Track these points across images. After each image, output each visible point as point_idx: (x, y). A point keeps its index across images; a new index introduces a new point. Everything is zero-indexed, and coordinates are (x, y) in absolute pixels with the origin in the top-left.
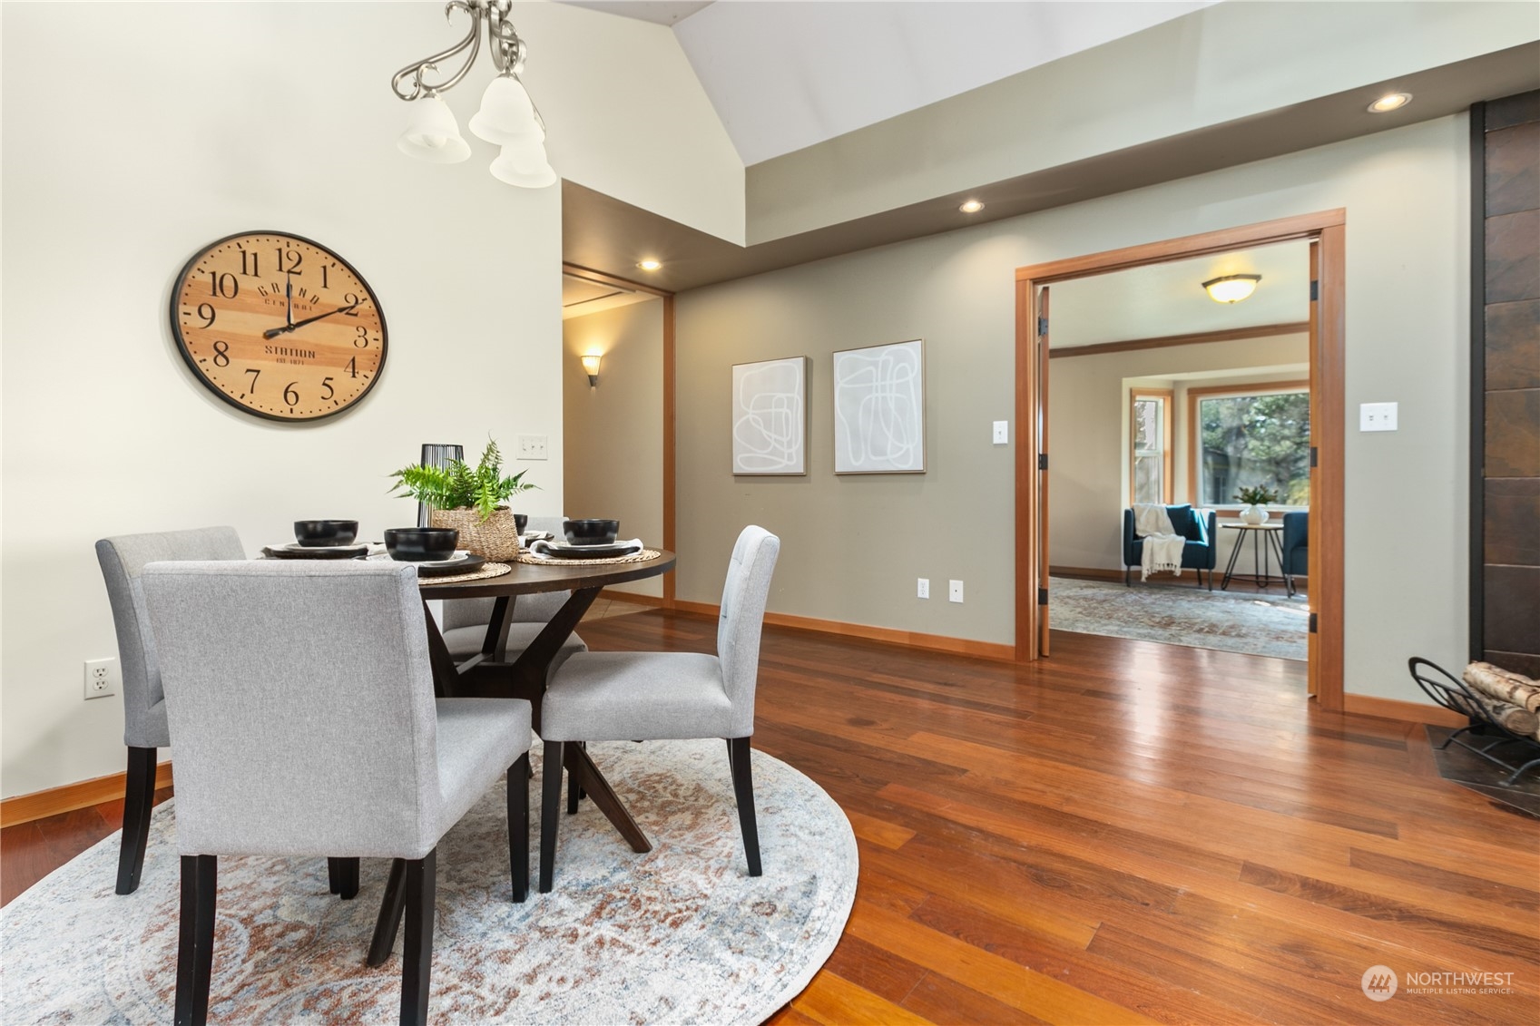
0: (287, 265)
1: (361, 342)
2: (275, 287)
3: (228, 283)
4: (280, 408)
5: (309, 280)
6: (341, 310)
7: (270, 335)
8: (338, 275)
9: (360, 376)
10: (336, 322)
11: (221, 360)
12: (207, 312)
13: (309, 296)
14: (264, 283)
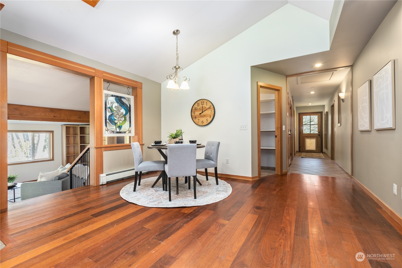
0: (202, 103)
1: (211, 112)
2: (201, 107)
3: (196, 108)
4: (201, 124)
5: (205, 105)
6: (209, 108)
7: (200, 114)
8: (208, 103)
9: (211, 118)
10: (208, 110)
11: (195, 119)
12: (194, 113)
13: (205, 107)
14: (200, 107)
